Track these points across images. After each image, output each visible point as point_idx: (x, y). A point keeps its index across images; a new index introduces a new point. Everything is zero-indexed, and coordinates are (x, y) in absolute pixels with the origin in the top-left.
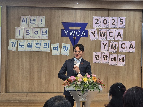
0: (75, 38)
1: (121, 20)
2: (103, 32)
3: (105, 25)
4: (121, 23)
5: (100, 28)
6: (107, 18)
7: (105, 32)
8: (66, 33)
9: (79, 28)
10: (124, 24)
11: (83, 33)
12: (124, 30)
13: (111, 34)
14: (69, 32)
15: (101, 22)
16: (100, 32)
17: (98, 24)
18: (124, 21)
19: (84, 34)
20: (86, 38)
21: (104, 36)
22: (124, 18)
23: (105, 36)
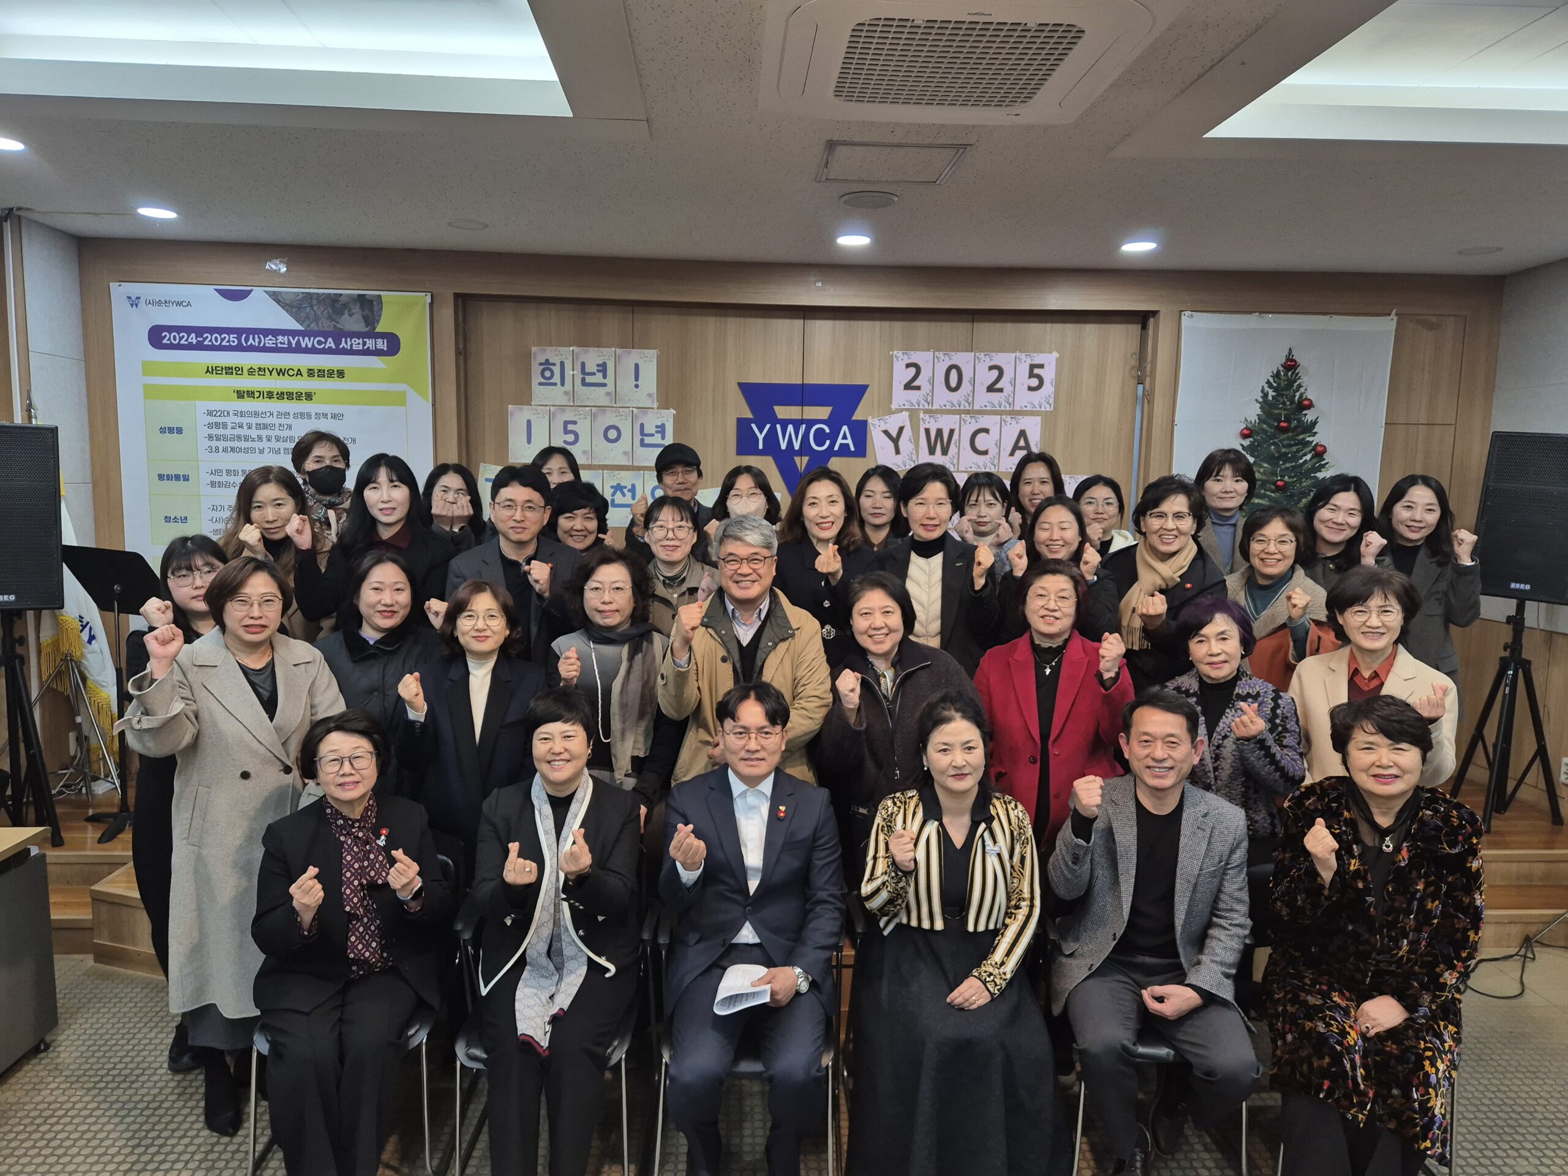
0: (802, 462)
1: (1032, 367)
2: (939, 432)
3: (955, 397)
4: (1034, 382)
5: (926, 411)
6: (962, 359)
7: (952, 432)
8: (761, 437)
9: (823, 412)
10: (1048, 388)
11: (844, 436)
12: (1049, 420)
13: (981, 442)
14: (773, 430)
15: (932, 382)
16: (927, 431)
17: (918, 388)
18: (1048, 374)
19: (849, 441)
20: (859, 460)
21: (945, 452)
22: (1050, 361)
23: (953, 449)
